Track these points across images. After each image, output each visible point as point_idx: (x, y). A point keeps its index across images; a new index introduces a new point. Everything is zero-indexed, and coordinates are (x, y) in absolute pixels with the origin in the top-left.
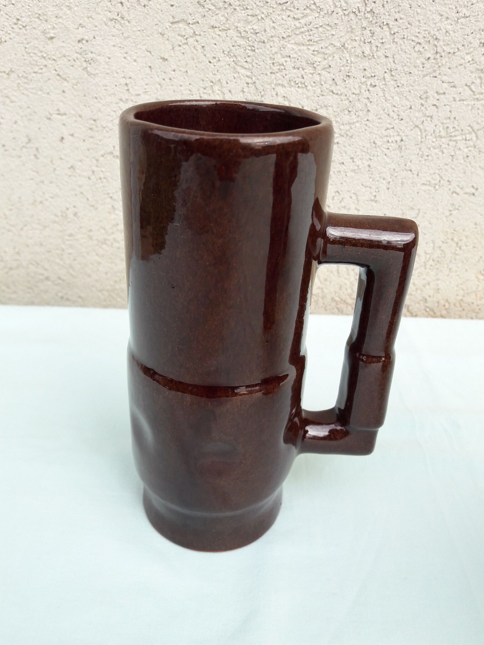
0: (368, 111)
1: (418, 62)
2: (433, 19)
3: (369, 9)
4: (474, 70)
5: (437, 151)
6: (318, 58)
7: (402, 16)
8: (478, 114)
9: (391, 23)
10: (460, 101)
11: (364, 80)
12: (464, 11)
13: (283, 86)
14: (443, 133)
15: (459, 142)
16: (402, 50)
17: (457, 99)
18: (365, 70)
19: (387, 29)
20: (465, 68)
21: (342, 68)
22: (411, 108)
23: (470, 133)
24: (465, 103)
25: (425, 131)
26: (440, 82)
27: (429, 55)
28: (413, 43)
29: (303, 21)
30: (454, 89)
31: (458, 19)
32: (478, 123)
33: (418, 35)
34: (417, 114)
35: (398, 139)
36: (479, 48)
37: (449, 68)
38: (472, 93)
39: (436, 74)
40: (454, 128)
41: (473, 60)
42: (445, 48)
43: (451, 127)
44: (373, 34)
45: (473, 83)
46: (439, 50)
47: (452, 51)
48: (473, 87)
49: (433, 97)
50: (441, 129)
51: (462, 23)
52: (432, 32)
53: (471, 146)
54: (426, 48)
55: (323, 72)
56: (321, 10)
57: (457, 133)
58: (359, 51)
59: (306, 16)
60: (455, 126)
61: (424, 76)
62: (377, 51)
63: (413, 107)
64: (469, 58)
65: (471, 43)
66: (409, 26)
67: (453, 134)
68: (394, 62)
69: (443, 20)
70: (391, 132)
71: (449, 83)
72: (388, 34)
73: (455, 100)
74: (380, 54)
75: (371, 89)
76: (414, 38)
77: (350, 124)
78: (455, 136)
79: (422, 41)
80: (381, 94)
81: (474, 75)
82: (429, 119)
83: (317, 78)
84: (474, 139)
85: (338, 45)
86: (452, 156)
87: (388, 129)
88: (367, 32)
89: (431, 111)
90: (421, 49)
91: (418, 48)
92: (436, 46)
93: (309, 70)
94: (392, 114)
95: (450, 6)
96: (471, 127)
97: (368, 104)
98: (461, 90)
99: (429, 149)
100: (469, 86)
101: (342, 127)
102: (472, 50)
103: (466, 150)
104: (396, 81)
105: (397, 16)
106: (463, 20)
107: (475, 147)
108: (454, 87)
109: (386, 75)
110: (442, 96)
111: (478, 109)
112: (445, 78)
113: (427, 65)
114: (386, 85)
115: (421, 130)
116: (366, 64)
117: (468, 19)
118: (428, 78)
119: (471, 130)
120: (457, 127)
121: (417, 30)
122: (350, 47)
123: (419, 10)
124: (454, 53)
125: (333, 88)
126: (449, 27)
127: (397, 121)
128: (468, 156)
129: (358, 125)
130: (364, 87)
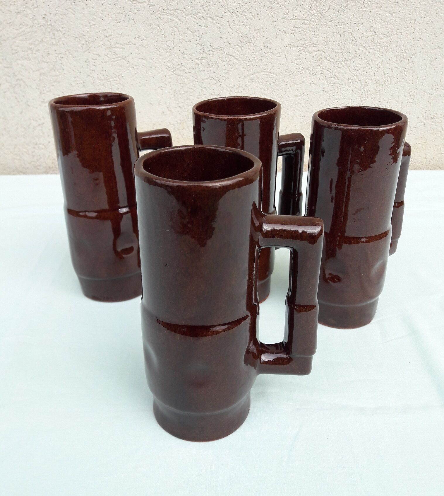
0: (63, 69)
1: (79, 46)
2: (80, 27)
3: (49, 24)
4: (106, 48)
5: (103, 87)
6: (33, 46)
7: (65, 26)
8: (116, 68)
9: (61, 29)
10: (105, 62)
11: (56, 55)
12: (92, 22)
13: (20, 60)
14: (103, 78)
15: (111, 82)
16: (70, 41)
17: (103, 62)
18: (56, 51)
19: (60, 32)
20: (102, 47)
21: (45, 50)
22: (83, 67)
23: (115, 77)
24: (107, 63)
25: (94, 77)
26: (92, 54)
27: (83, 42)
28: (74, 38)
29: (21, 30)
30: (100, 57)
31: (91, 26)
32: (117, 73)
33: (75, 34)
34: (87, 70)
35: (82, 82)
36: (105, 38)
37: (95, 48)
38: (109, 59)
39: (90, 51)
40: (107, 75)
41: (104, 44)
42: (89, 39)
43: (105, 75)
44: (54, 35)
45: (108, 54)
46: (87, 40)
47: (93, 40)
48: (108, 56)
49: (92, 61)
50: (101, 76)
51: (93, 28)
52: (81, 32)
53: (118, 84)
54: (81, 39)
55: (37, 53)
56: (27, 25)
57: (109, 78)
58: (50, 42)
59: (21, 28)
60: (107, 74)
61: (84, 52)
62: (58, 42)
63: (84, 66)
64: (102, 43)
65: (100, 36)
66: (69, 30)
67: (107, 78)
68: (68, 46)
69: (84, 27)
70: (77, 79)
71: (97, 54)
72: (61, 34)
73: (102, 62)
74: (60, 43)
75: (61, 59)
76: (74, 35)
77: (57, 76)
78: (109, 79)
79: (78, 36)
80: (67, 61)
81: (107, 50)
82: (93, 71)
83: (35, 55)
84: (118, 80)
85: (40, 40)
86: (111, 89)
87: (75, 78)
88: (51, 34)
89: (93, 68)
90: (79, 40)
91: (77, 39)
92: (85, 38)
93: (30, 52)
94: (75, 70)
95: (86, 21)
96: (115, 75)
97: (63, 66)
98: (103, 57)
99: (98, 86)
100: (106, 55)
101: (53, 78)
102: (102, 39)
103: (116, 86)
104: (72, 55)
105: (63, 26)
106: (93, 26)
107: (120, 84)
108: (100, 56)
109: (66, 52)
110: (96, 61)
111: (115, 66)
112: (94, 52)
113: (84, 47)
114: (67, 57)
115: (91, 77)
116: (56, 48)
117: (95, 26)
118: (86, 53)
119: (115, 76)
120: (108, 75)
121: (74, 32)
122: (45, 41)
123: (72, 23)
124: (94, 41)
125: (43, 59)
126: (88, 30)
127: (78, 73)
128: (118, 89)
129: (60, 76)
130: (58, 58)
